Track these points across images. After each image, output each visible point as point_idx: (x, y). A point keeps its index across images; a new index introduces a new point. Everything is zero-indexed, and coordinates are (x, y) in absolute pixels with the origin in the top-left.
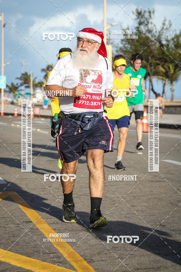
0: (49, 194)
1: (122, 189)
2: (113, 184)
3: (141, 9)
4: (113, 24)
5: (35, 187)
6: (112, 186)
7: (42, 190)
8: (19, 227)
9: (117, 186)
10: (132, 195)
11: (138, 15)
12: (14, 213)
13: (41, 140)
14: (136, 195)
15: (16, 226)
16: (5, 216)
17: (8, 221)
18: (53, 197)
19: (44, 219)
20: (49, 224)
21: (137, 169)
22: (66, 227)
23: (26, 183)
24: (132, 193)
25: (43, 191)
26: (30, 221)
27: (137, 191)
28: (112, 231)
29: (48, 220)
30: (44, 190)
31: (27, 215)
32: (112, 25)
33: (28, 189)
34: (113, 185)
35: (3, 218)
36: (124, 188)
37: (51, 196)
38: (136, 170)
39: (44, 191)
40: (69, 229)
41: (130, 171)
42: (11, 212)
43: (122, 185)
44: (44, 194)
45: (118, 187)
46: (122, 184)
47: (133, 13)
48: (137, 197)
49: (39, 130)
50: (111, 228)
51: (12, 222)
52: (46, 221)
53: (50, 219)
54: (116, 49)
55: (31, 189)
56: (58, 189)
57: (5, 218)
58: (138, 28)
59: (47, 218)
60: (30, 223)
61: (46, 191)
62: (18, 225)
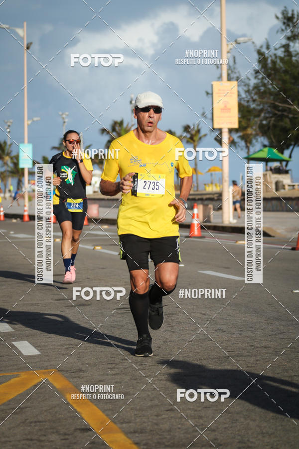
0: (123, 374)
1: (266, 362)
2: (248, 354)
3: (293, 11)
4: (241, 40)
5: (97, 361)
6: (245, 356)
7: (110, 366)
8: (67, 439)
9: (255, 356)
10: (286, 373)
11: (286, 21)
12: (56, 413)
13: (103, 268)
14: (293, 374)
15: (62, 438)
16: (41, 419)
17: (47, 429)
18: (131, 379)
19: (115, 423)
20: (127, 433)
21: (294, 323)
22: (160, 439)
23: (79, 354)
24: (287, 371)
25: (111, 369)
26: (88, 427)
27: (295, 365)
28: (250, 445)
29: (124, 425)
30: (114, 365)
31: (84, 416)
32: (237, 42)
33: (82, 364)
34: (248, 356)
35: (35, 422)
36: (270, 361)
37: (128, 378)
38: (292, 324)
39: (114, 368)
40: (167, 444)
41: (279, 328)
42: (50, 411)
43: (266, 355)
44: (114, 375)
45: (258, 358)
46: (266, 353)
47: (277, 18)
48: (295, 377)
49: (98, 248)
50: (248, 441)
51: (55, 431)
52: (120, 428)
53: (128, 423)
54: (246, 88)
55: (87, 364)
56: (142, 365)
57: (40, 422)
58: (286, 47)
59: (122, 421)
60: (89, 433)
61: (117, 368)
62: (67, 437)
